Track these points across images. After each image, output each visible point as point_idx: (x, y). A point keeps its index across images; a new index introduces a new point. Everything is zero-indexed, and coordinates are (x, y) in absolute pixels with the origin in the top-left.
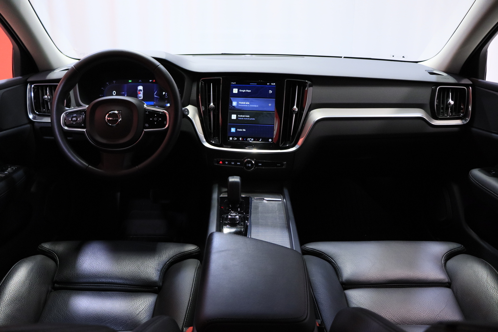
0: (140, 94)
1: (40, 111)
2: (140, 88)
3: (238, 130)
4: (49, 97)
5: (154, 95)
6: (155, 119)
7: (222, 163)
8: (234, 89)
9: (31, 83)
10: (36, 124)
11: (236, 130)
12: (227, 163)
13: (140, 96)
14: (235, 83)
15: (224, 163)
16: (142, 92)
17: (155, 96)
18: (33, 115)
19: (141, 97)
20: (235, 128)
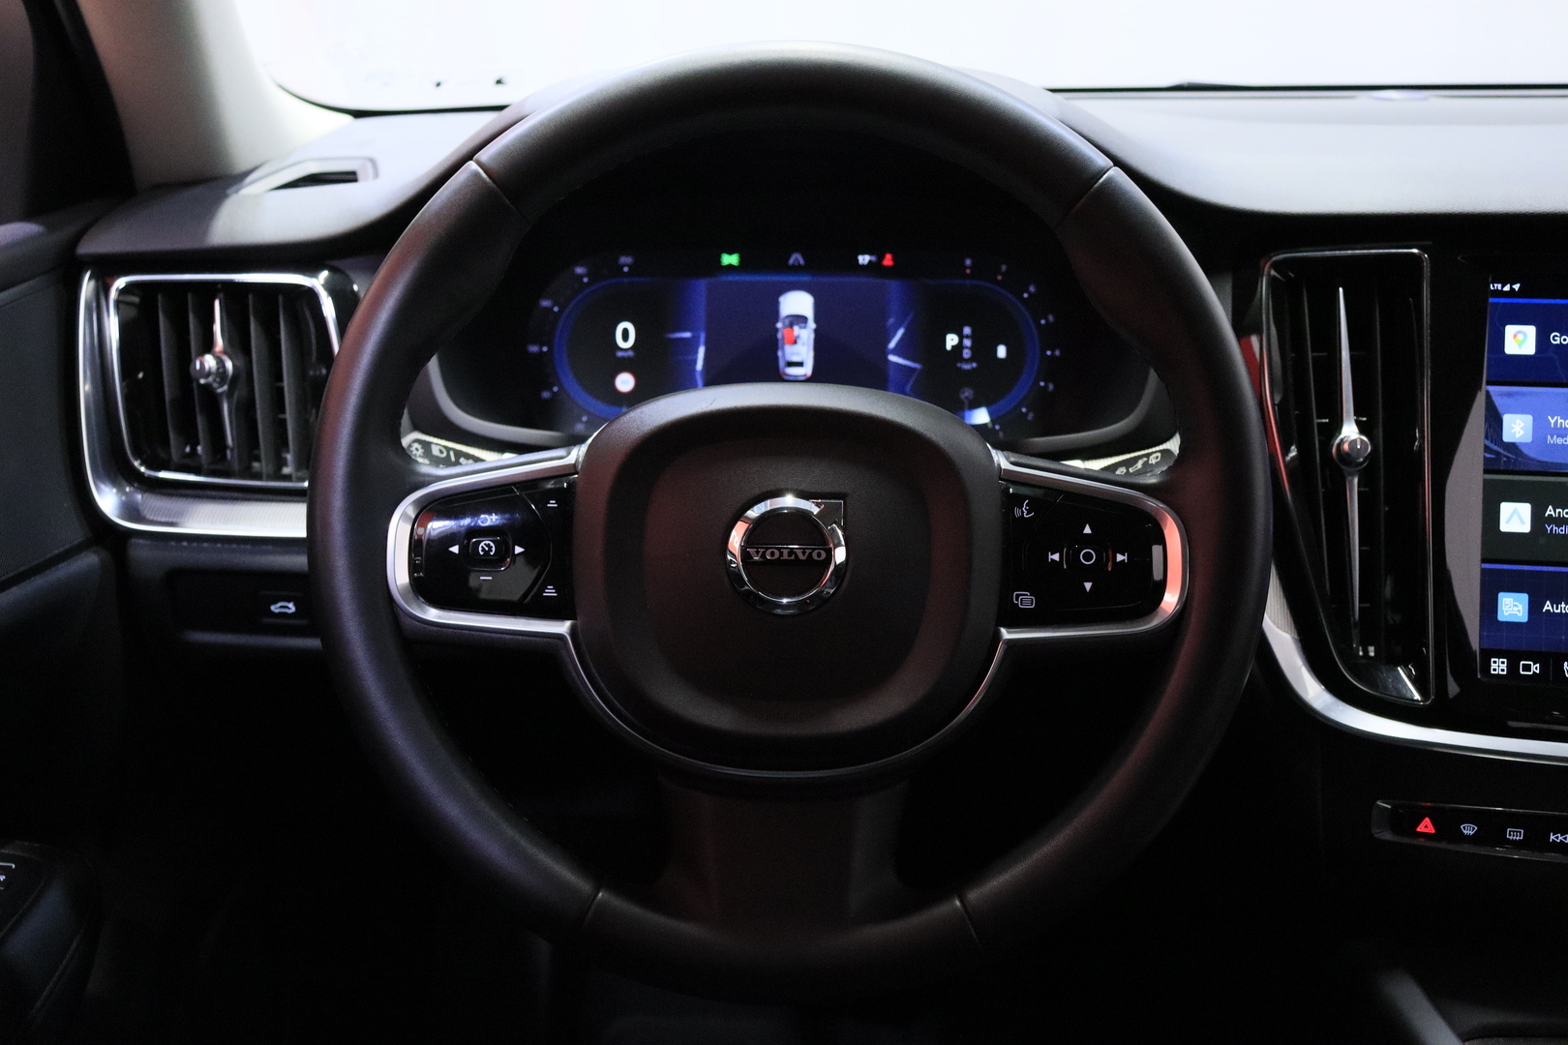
0: (795, 342)
1: (163, 455)
2: (798, 303)
3: (1548, 606)
4: (229, 365)
5: (885, 352)
6: (1088, 557)
7: (1431, 830)
8: (1510, 330)
9: (106, 268)
10: (139, 552)
11: (1534, 607)
12: (1469, 830)
13: (795, 359)
14: (1517, 287)
15: (1447, 828)
16: (806, 335)
17: (893, 358)
18: (121, 490)
19: (800, 364)
20: (1525, 597)
